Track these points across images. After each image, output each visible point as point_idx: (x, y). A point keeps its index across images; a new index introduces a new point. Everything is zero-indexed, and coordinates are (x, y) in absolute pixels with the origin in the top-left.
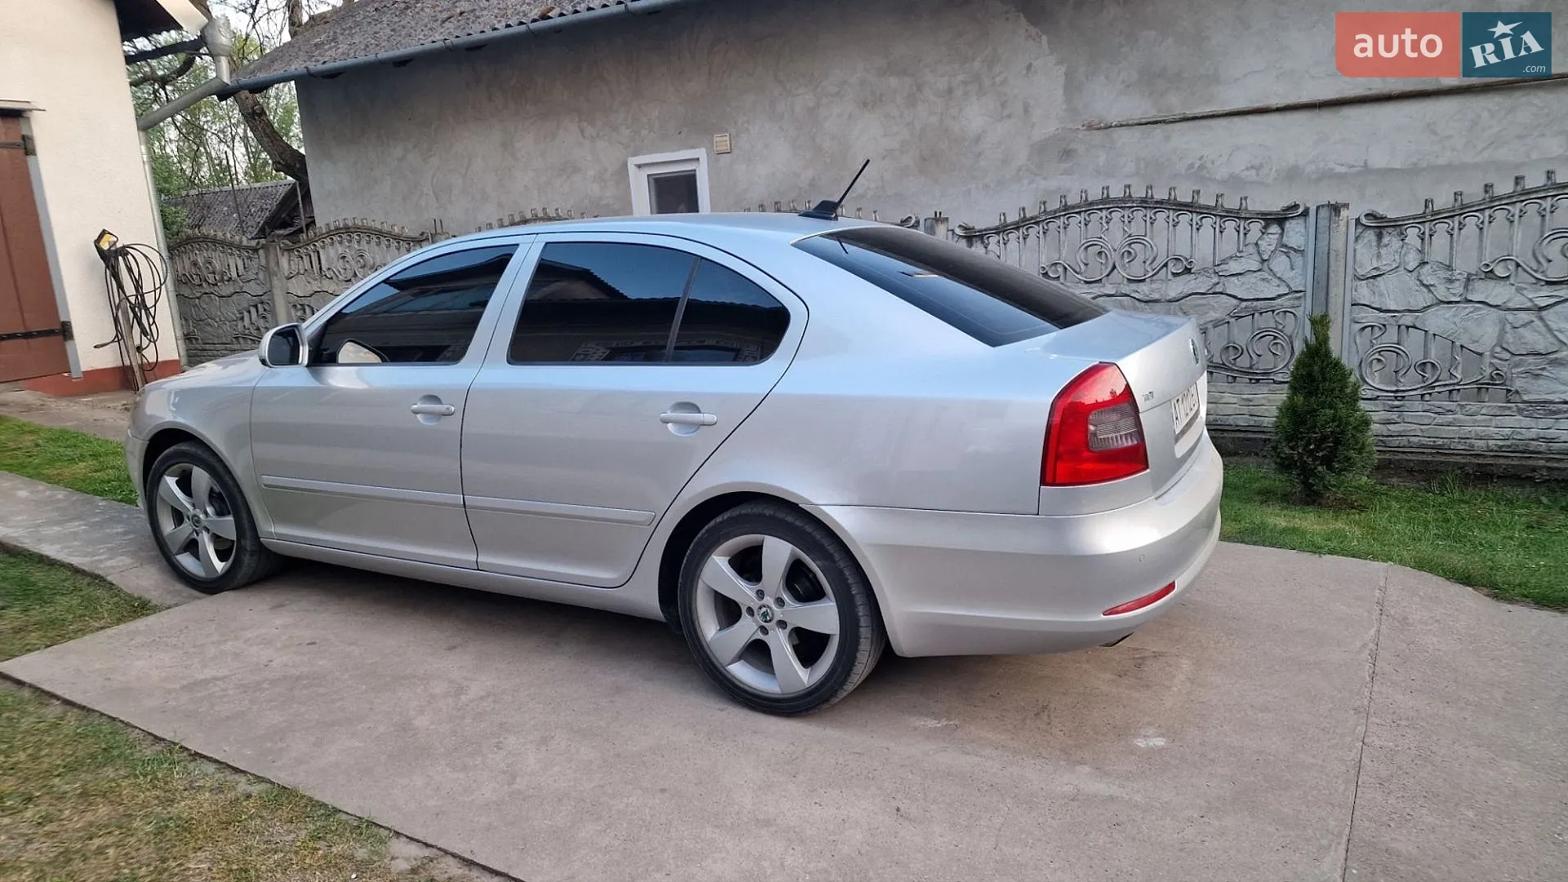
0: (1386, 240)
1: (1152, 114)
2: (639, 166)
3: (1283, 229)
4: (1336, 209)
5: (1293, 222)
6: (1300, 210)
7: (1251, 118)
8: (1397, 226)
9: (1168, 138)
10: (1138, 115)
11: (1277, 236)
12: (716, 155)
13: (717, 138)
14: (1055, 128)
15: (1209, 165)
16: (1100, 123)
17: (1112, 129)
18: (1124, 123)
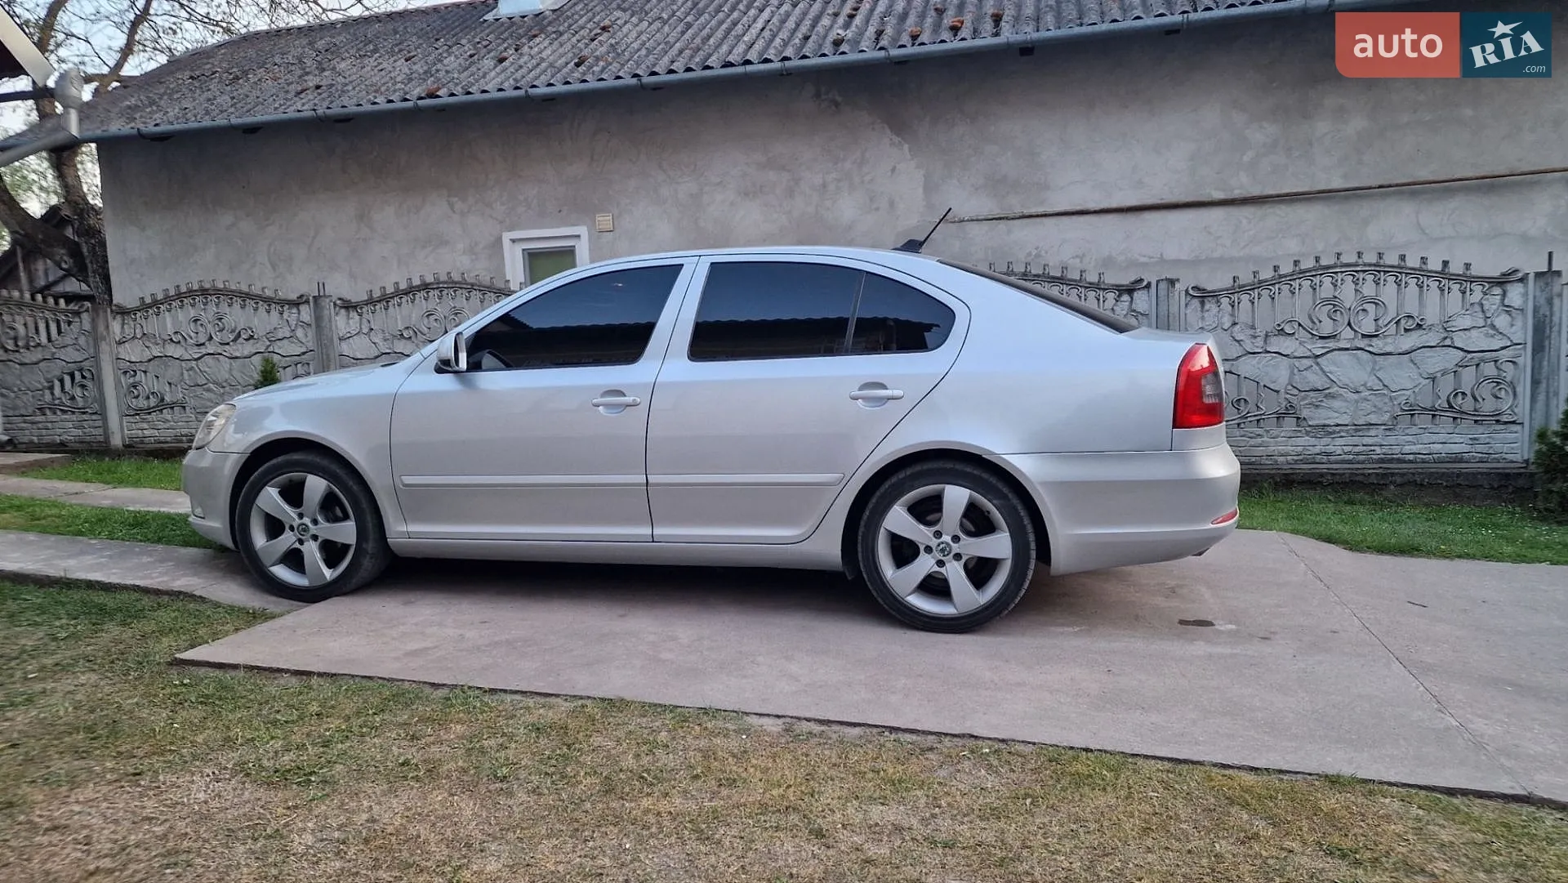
0: (1207, 307)
1: (997, 212)
2: (513, 241)
3: (1132, 298)
4: (1172, 282)
5: (1140, 292)
6: (1145, 283)
7: (1074, 218)
8: (1214, 295)
9: (1009, 232)
10: (984, 213)
11: (1127, 303)
12: (596, 235)
13: (599, 218)
14: (917, 220)
15: (1043, 253)
16: (954, 217)
17: (964, 223)
18: (975, 218)
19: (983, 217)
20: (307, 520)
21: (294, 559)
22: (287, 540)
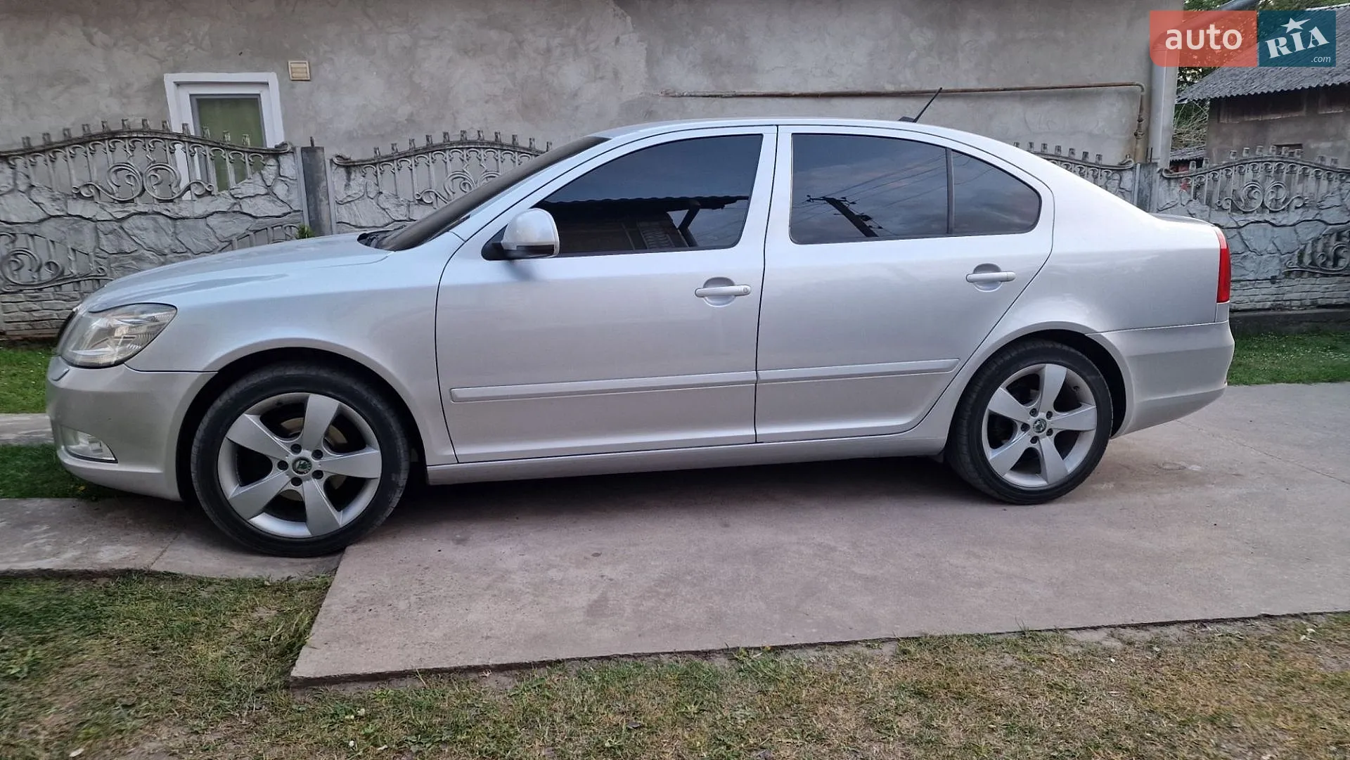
2: (178, 84)
10: (701, 90)
12: (289, 83)
13: (292, 64)
14: (640, 93)
16: (675, 92)
17: (683, 98)
18: (693, 94)
19: (702, 94)
20: (307, 453)
21: (287, 506)
22: (277, 481)
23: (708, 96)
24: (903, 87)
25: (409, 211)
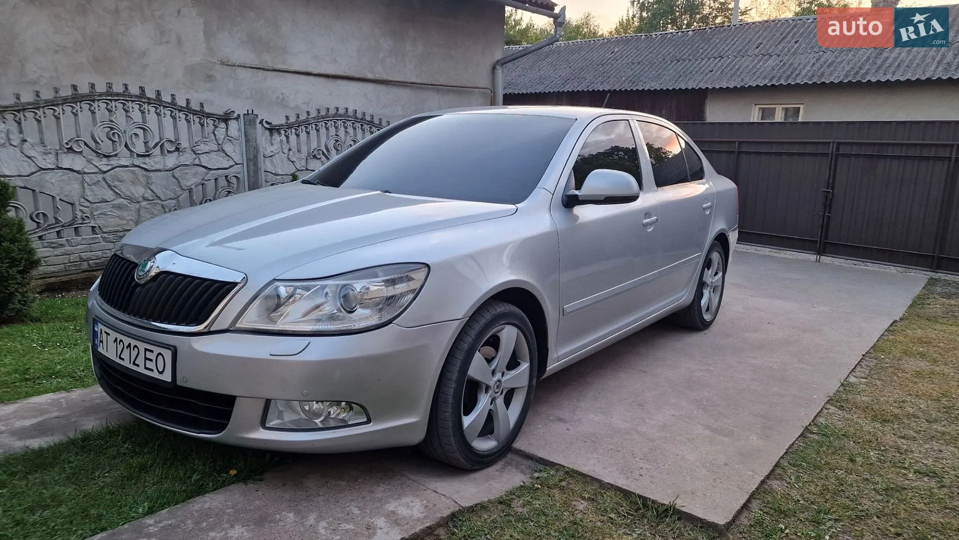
1: (256, 63)
7: (303, 77)
9: (265, 79)
10: (248, 63)
14: (200, 59)
15: (286, 98)
16: (229, 62)
17: (235, 67)
18: (243, 65)
19: (249, 65)
23: (254, 68)
24: (378, 76)
25: (57, 159)
